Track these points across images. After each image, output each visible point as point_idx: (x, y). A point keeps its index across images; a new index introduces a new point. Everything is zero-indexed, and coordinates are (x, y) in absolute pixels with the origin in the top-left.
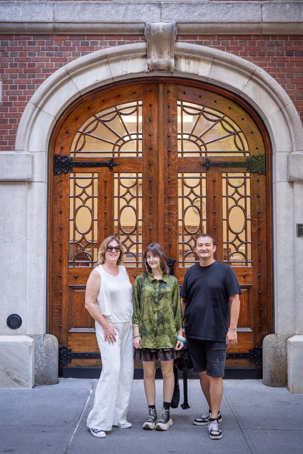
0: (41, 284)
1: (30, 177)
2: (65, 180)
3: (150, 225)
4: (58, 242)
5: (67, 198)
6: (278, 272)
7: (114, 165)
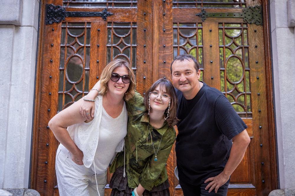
0: (24, 132)
1: (17, 19)
2: (57, 29)
3: (144, 74)
4: (46, 92)
5: (58, 48)
7: (107, 14)
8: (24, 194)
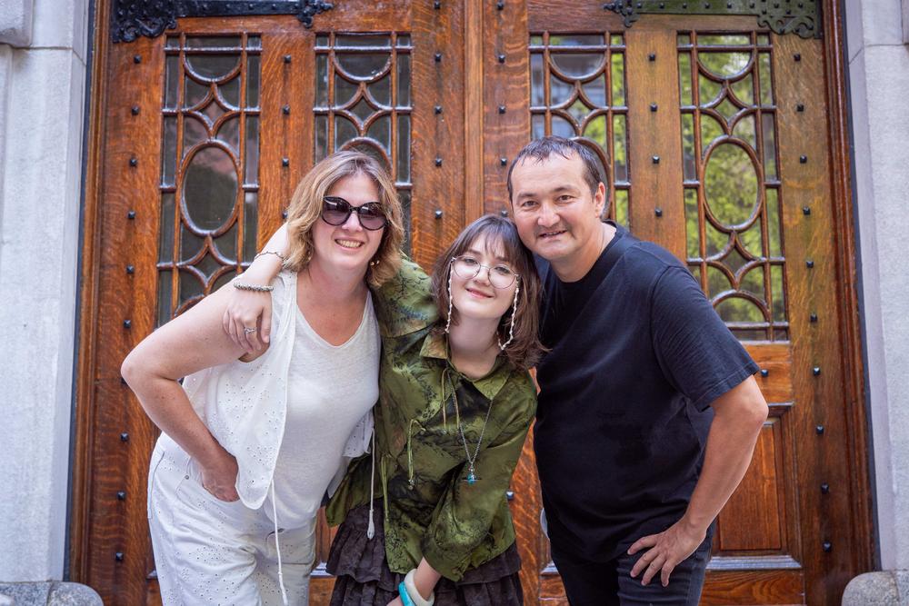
0: (47, 398)
1: (18, 24)
2: (150, 58)
3: (436, 202)
4: (118, 266)
5: (156, 118)
6: (886, 346)
7: (315, 7)
8: (49, 599)
